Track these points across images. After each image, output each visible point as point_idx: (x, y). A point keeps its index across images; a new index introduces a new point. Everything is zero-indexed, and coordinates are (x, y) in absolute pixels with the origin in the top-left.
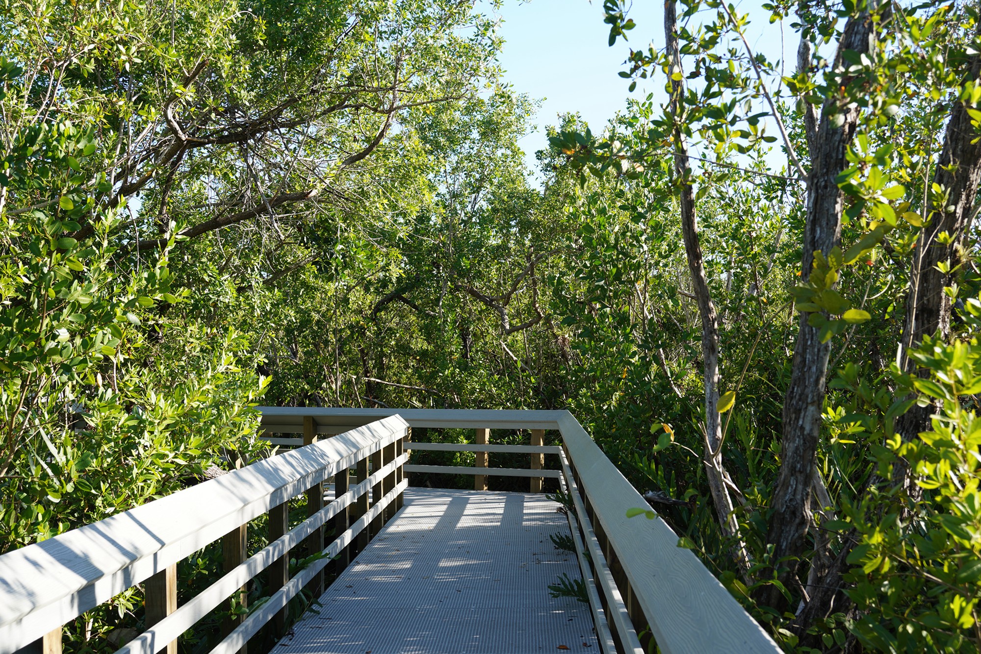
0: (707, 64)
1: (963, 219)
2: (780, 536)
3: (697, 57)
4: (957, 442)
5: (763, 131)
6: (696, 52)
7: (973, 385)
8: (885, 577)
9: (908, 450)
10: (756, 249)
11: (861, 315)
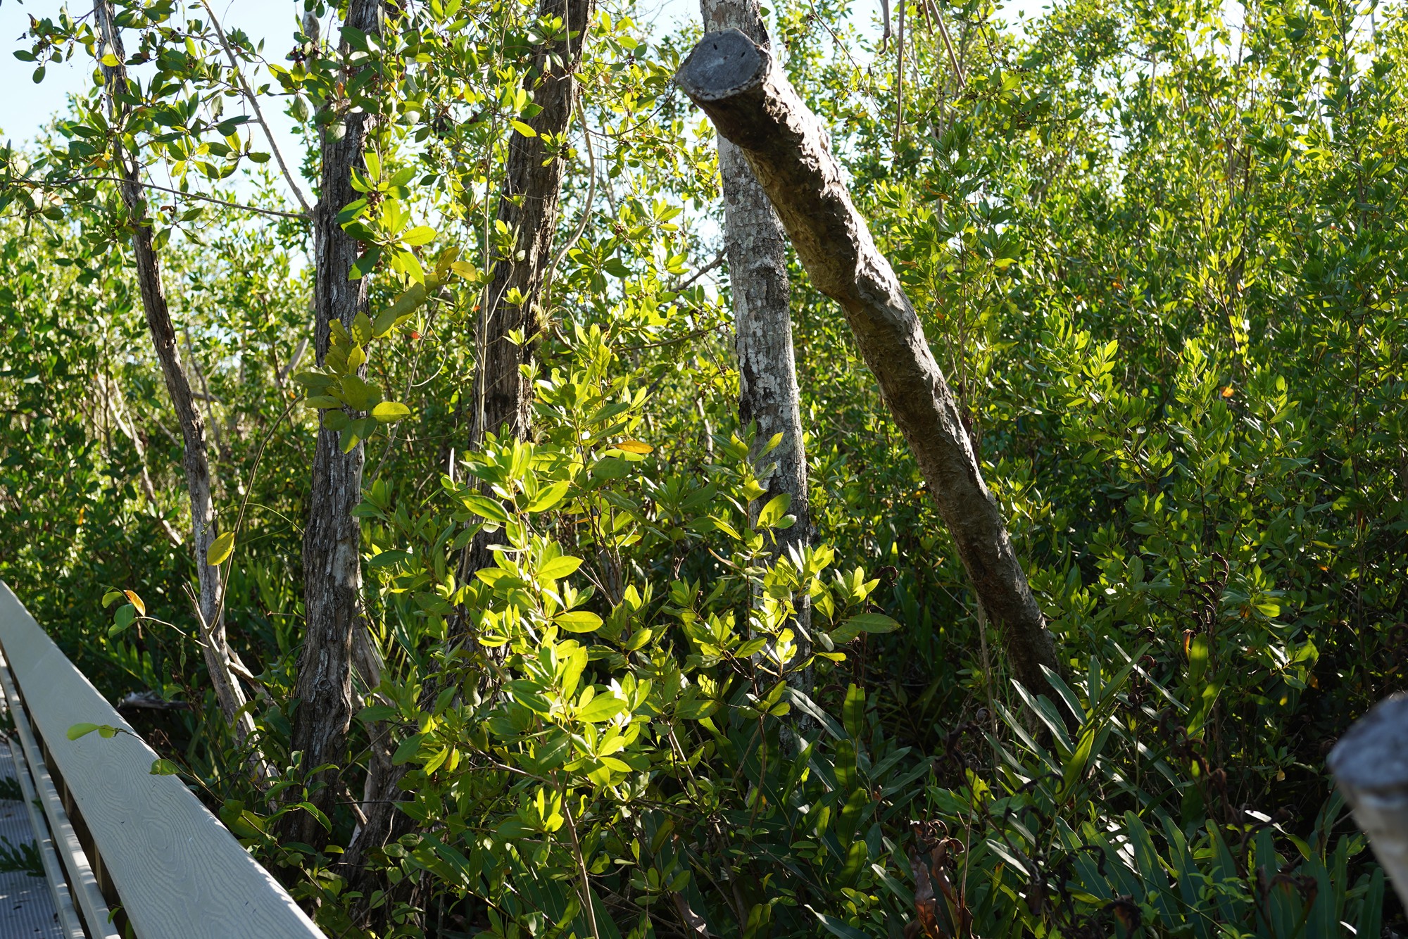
0: (158, 44)
1: (539, 269)
2: (311, 736)
3: (144, 32)
4: (527, 577)
5: (248, 145)
6: (140, 25)
7: (540, 499)
8: (453, 777)
9: (465, 596)
10: (273, 319)
11: (396, 409)
